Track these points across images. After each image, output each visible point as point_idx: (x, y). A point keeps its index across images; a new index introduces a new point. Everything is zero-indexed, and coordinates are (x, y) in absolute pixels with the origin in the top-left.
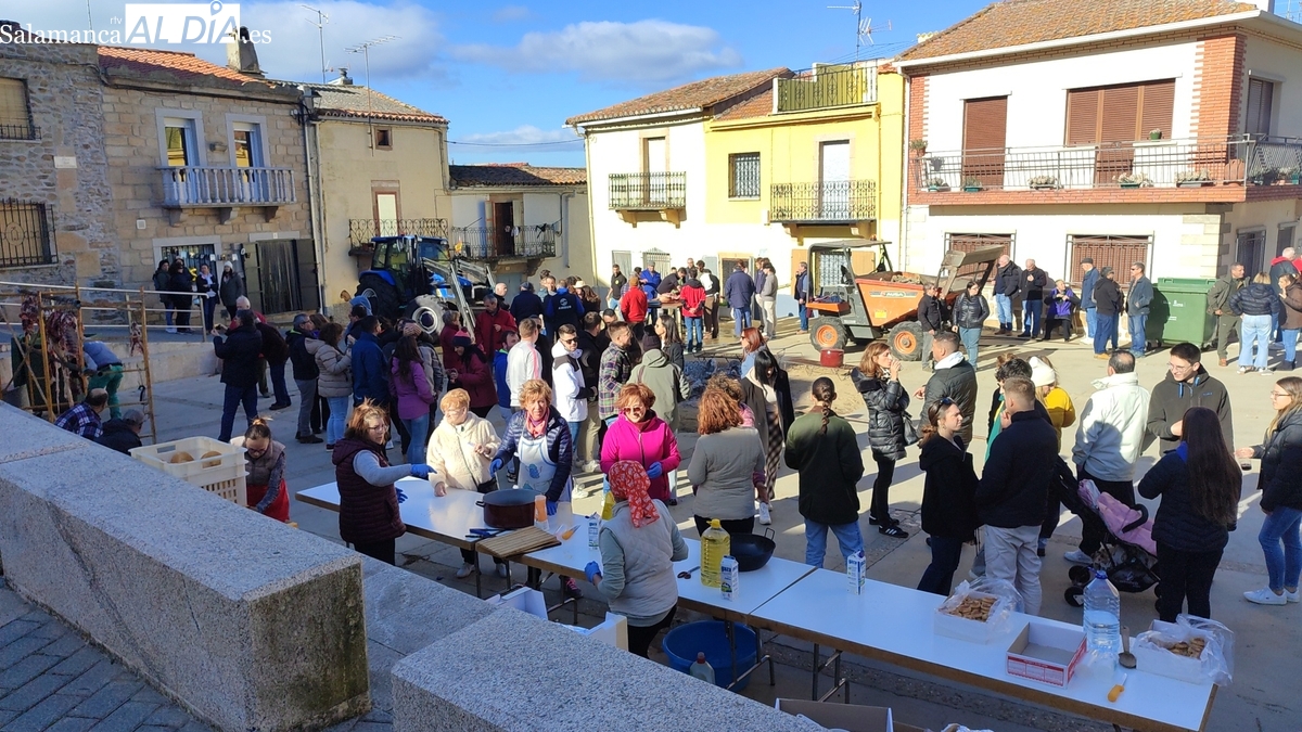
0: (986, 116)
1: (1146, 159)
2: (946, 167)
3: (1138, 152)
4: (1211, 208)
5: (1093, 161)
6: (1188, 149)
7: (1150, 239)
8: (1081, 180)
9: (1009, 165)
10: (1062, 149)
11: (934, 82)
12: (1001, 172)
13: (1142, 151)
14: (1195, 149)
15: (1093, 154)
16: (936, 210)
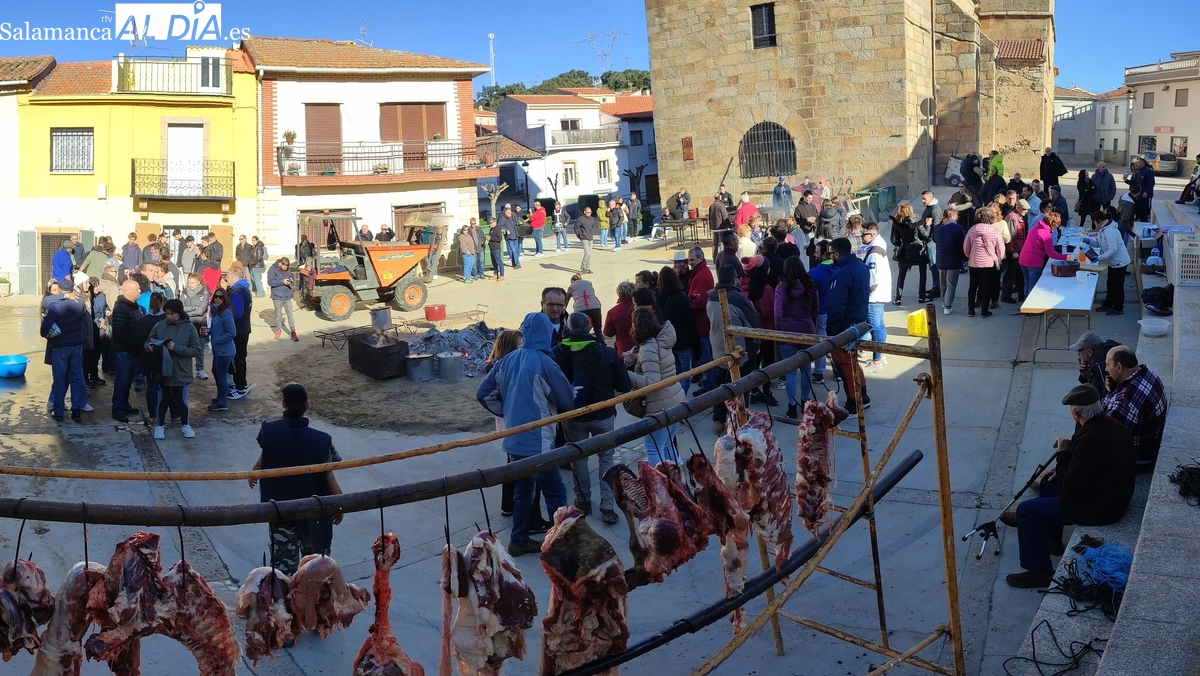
0: (323, 117)
1: (434, 152)
2: (294, 155)
3: (429, 147)
4: (472, 182)
5: (401, 153)
6: (457, 147)
7: (443, 205)
8: (398, 166)
9: (346, 155)
10: (380, 144)
11: (281, 86)
12: (339, 161)
13: (432, 147)
14: (460, 146)
15: (401, 148)
16: (287, 190)
